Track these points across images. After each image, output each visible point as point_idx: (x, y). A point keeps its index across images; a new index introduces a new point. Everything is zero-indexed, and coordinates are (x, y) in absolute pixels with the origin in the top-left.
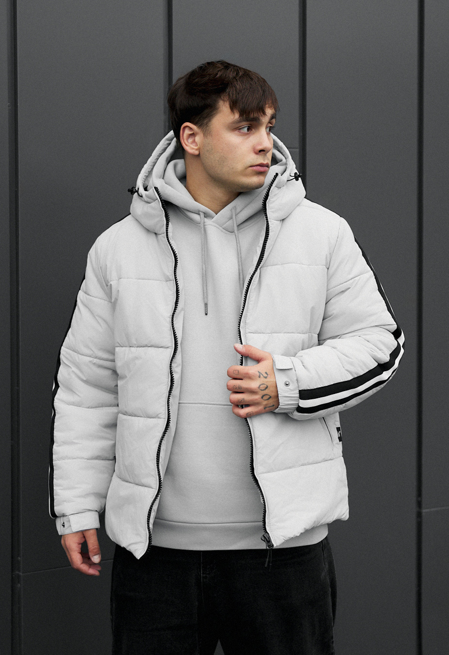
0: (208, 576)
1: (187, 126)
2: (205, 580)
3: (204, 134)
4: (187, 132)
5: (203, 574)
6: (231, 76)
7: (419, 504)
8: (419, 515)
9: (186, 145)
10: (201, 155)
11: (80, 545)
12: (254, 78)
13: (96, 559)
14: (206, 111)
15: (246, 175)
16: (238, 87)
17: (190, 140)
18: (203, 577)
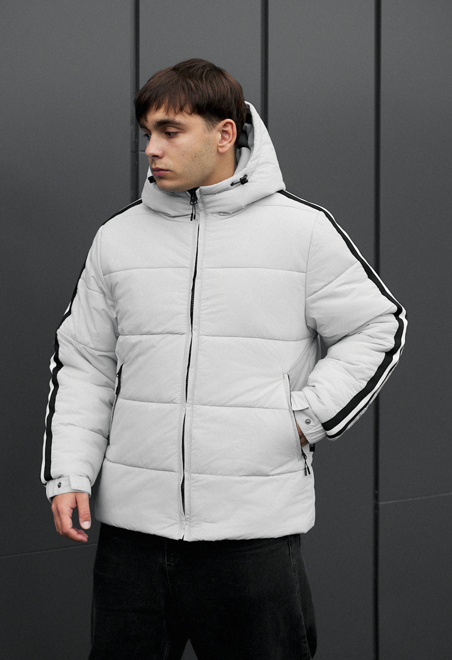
0: (172, 563)
2: (169, 568)
7: (376, 497)
8: (376, 507)
11: (72, 510)
18: (167, 565)
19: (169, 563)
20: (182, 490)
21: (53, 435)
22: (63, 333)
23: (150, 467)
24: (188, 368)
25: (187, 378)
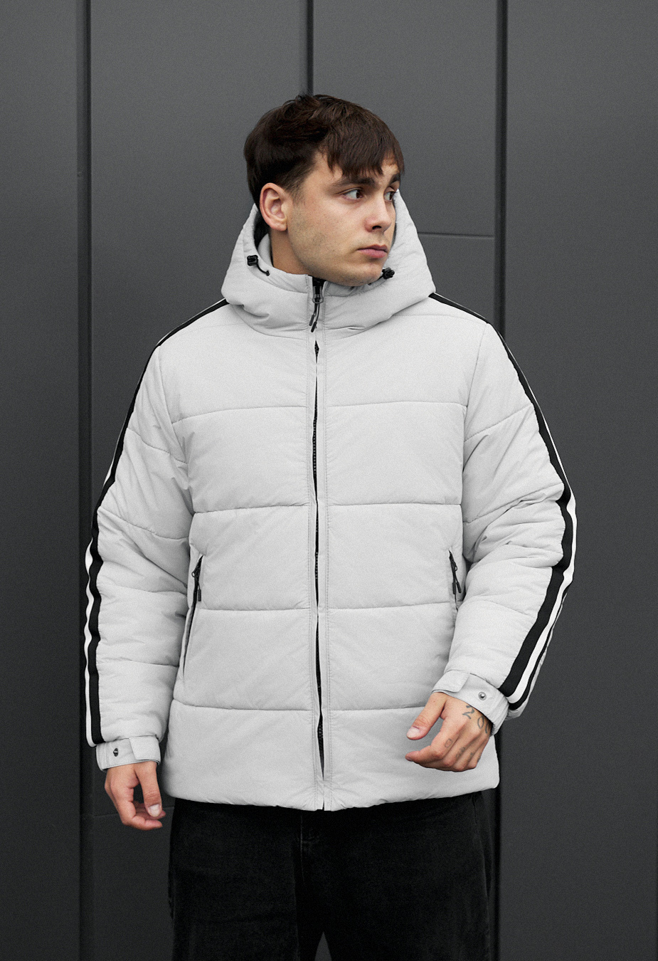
0: (310, 843)
1: (269, 189)
2: (305, 850)
3: (294, 201)
4: (270, 197)
5: (304, 839)
6: (333, 118)
9: (268, 216)
10: (289, 231)
11: (132, 790)
12: (367, 120)
13: (155, 810)
14: (297, 167)
15: (353, 262)
16: (342, 134)
17: (275, 209)
18: (303, 845)
19: (305, 842)
20: (319, 737)
21: (100, 675)
22: (107, 512)
23: (267, 706)
24: (316, 555)
25: (316, 570)
